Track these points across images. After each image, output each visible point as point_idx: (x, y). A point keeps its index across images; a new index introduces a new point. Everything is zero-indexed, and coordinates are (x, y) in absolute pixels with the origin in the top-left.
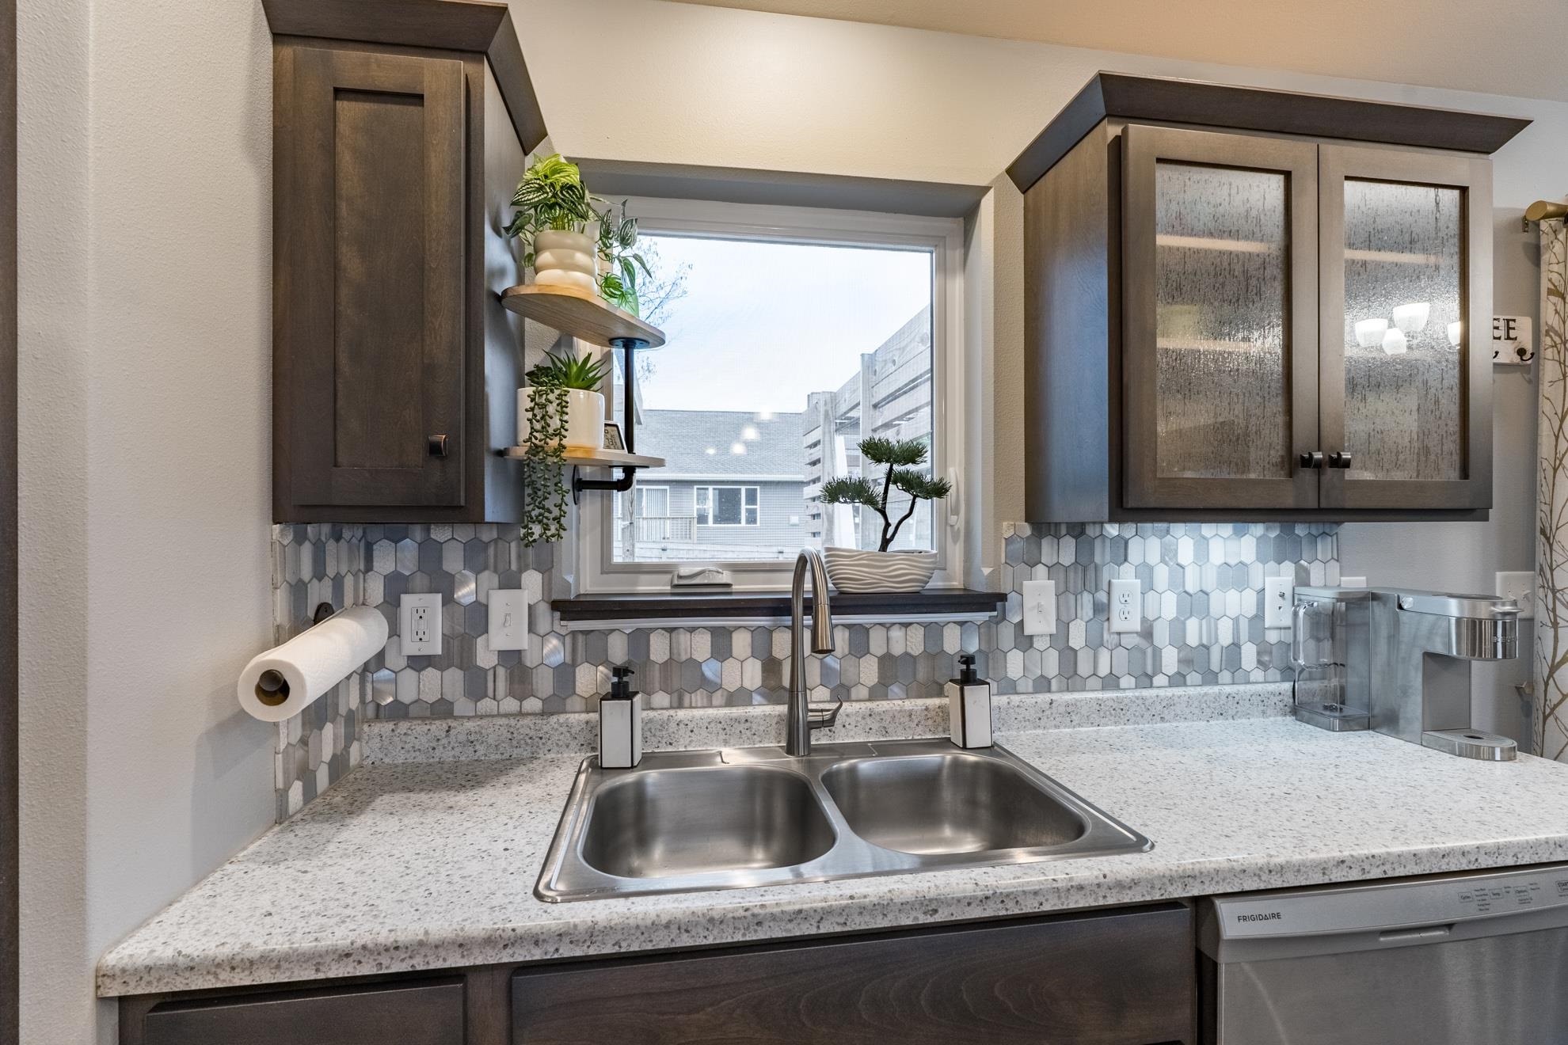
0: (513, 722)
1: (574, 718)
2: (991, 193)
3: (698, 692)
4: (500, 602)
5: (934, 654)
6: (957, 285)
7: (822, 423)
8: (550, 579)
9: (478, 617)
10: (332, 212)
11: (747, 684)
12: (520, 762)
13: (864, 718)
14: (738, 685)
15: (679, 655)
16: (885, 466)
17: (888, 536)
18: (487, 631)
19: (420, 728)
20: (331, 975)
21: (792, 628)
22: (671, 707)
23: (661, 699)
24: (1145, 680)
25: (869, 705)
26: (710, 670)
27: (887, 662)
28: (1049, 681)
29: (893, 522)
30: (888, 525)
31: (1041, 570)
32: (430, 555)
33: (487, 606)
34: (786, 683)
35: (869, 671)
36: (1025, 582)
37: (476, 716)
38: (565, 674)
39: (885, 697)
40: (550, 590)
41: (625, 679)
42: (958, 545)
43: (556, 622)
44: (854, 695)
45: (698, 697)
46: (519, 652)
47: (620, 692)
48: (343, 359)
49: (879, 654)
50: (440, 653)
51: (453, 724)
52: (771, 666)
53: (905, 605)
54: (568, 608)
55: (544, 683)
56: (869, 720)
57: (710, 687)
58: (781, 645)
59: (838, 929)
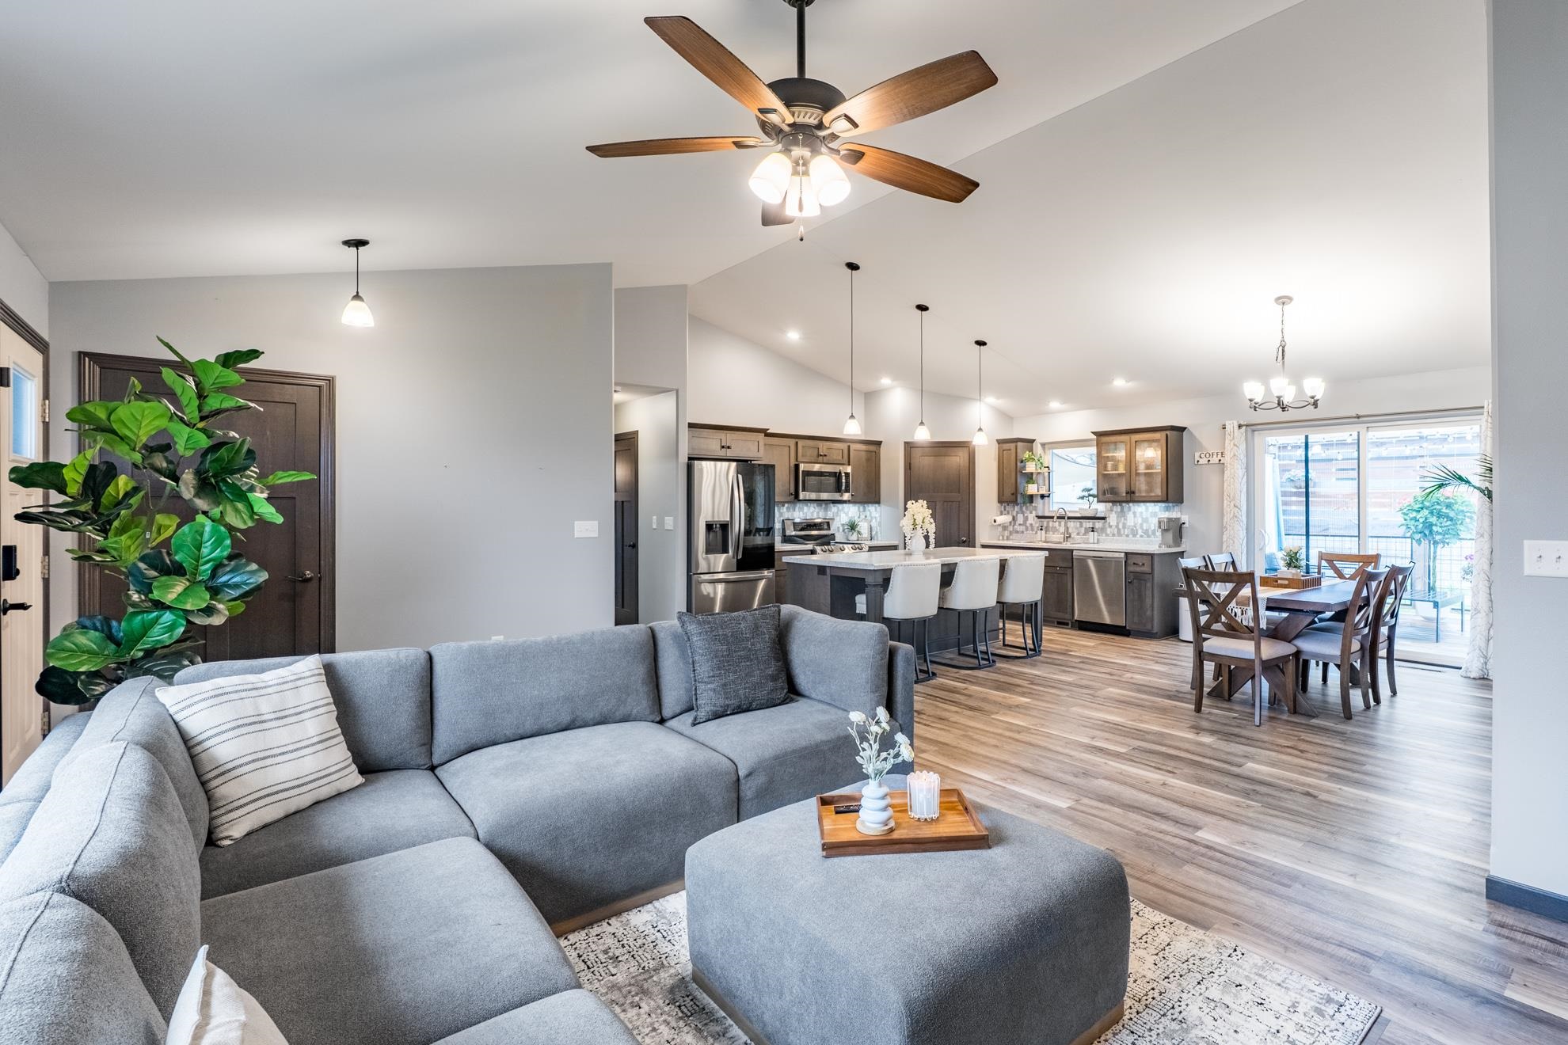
8: (1036, 512)
24: (1134, 536)
31: (1114, 513)
36: (1111, 515)
54: (1039, 517)
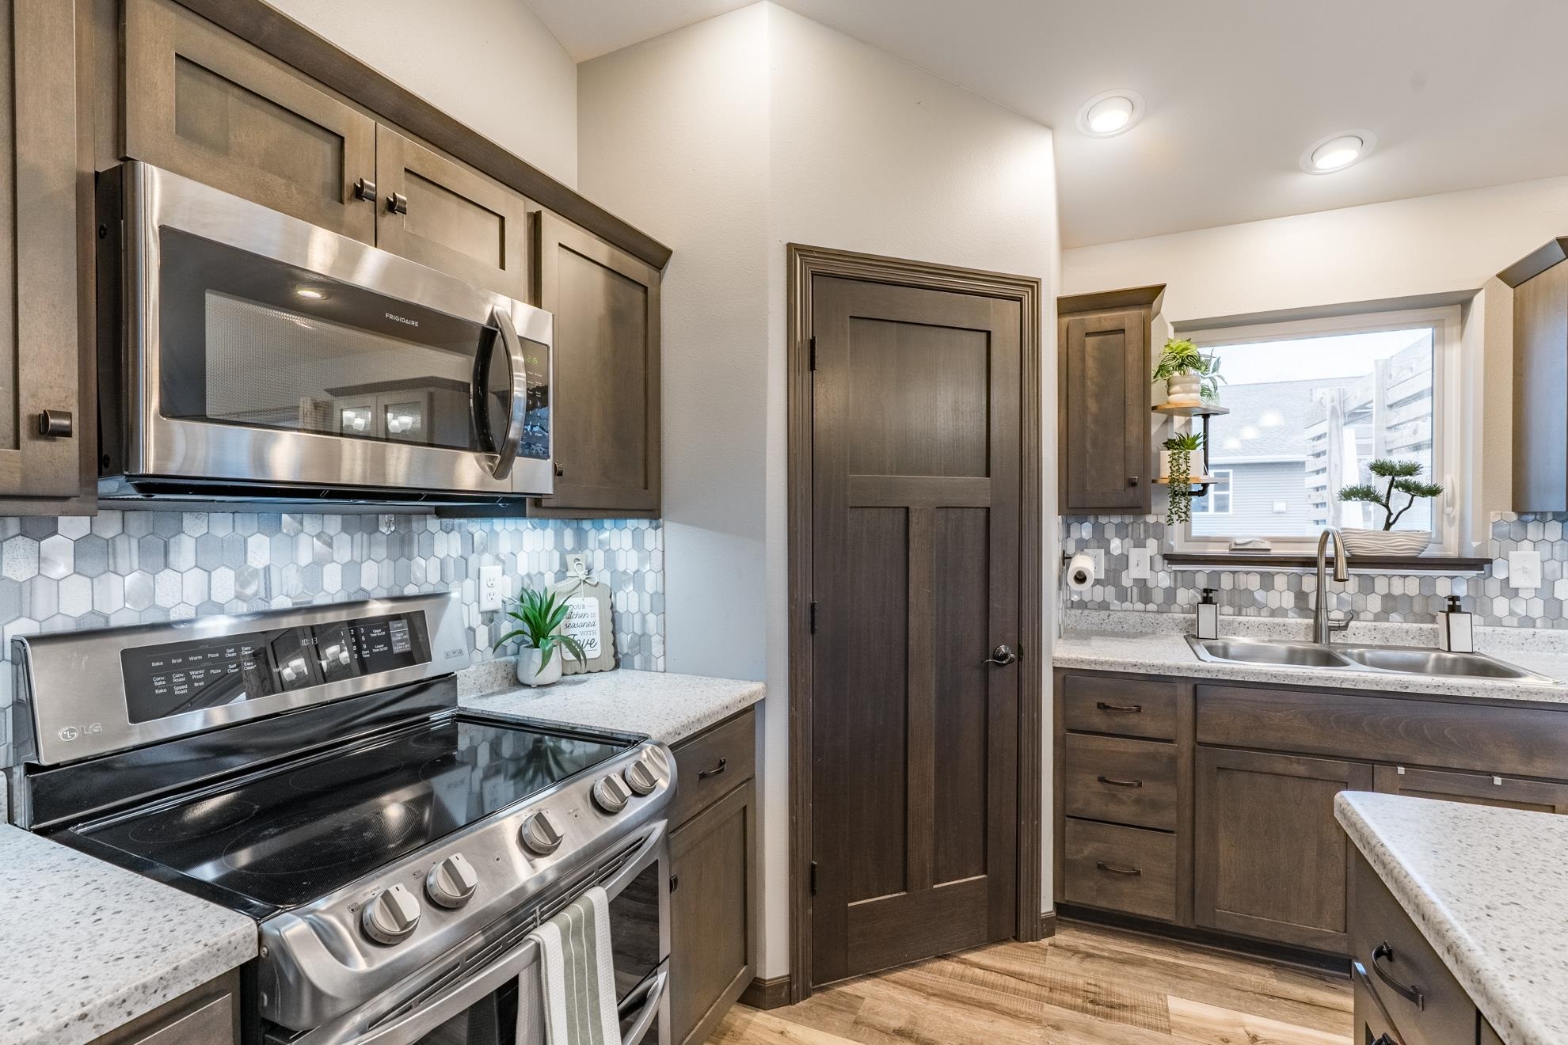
0: (1143, 614)
1: (1176, 616)
2: (1482, 294)
3: (1252, 608)
4: (1135, 554)
5: (1428, 597)
6: (1454, 353)
7: (1328, 418)
8: (1162, 544)
9: (1124, 561)
10: (1083, 385)
11: (1284, 605)
12: (1146, 634)
13: (1370, 631)
14: (1278, 605)
15: (1239, 586)
16: (1388, 478)
17: (1391, 521)
18: (1127, 568)
19: (1095, 613)
20: (1129, 671)
21: (1318, 575)
22: (1234, 615)
23: (1227, 609)
25: (1374, 623)
26: (1260, 595)
27: (1388, 597)
28: (1534, 621)
29: (1395, 513)
30: (1390, 514)
31: (1526, 544)
32: (1098, 530)
33: (1128, 556)
34: (1312, 606)
35: (1374, 603)
36: (1510, 552)
37: (1122, 610)
38: (1170, 594)
39: (1387, 620)
40: (1162, 549)
41: (1210, 595)
42: (1453, 528)
43: (1166, 565)
44: (1362, 616)
45: (1251, 610)
46: (1145, 579)
47: (1207, 600)
48: (1089, 446)
49: (1383, 593)
50: (1103, 577)
51: (1111, 613)
52: (1301, 596)
53: (1404, 564)
54: (1171, 559)
55: (1158, 597)
56: (1373, 632)
57: (1260, 607)
58: (1309, 584)
59: (1352, 687)
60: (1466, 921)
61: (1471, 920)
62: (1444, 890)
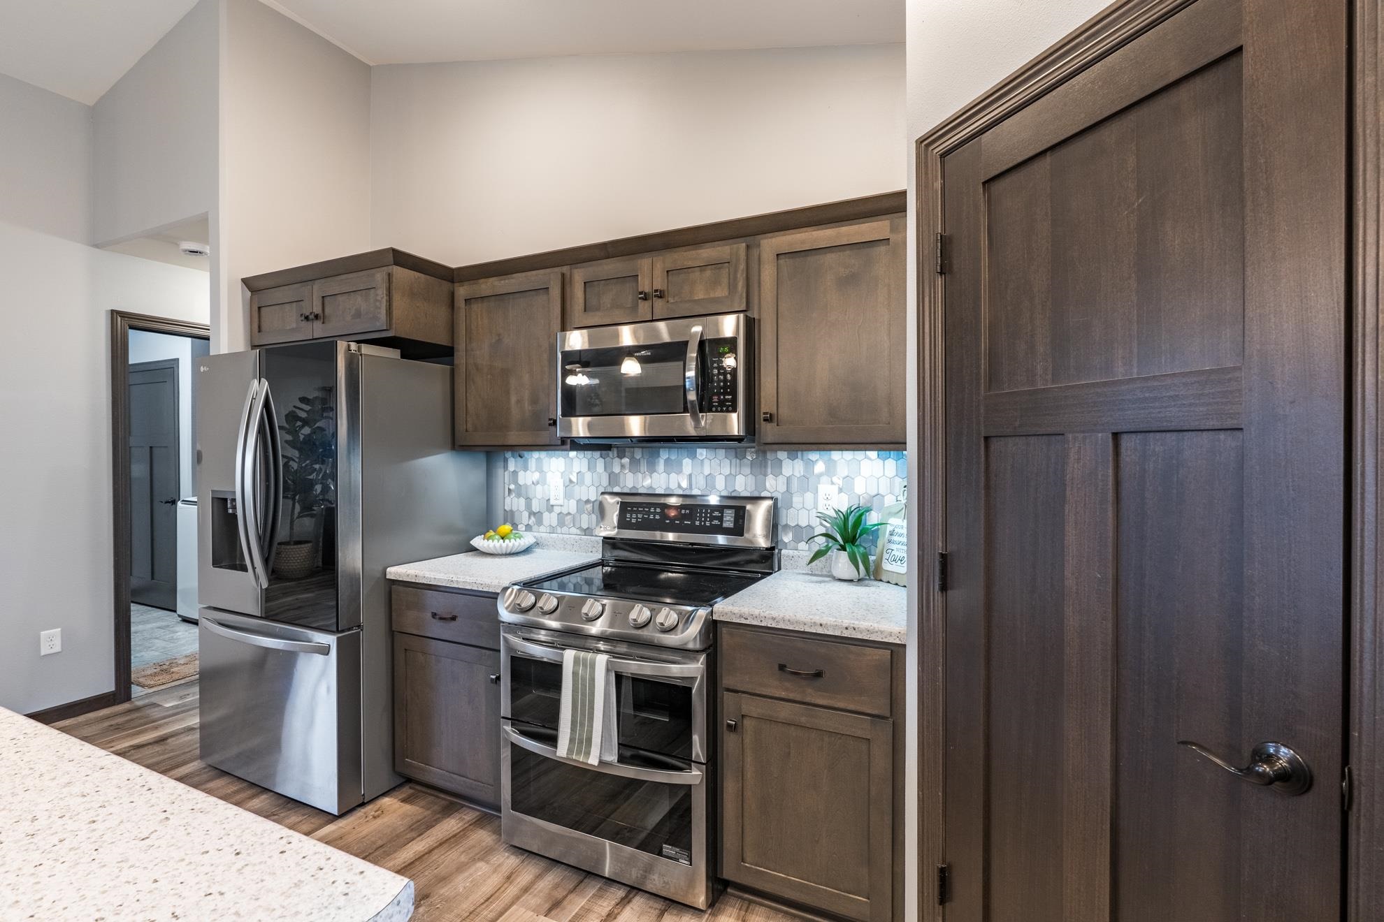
60: (180, 795)
61: (176, 798)
62: (208, 812)
